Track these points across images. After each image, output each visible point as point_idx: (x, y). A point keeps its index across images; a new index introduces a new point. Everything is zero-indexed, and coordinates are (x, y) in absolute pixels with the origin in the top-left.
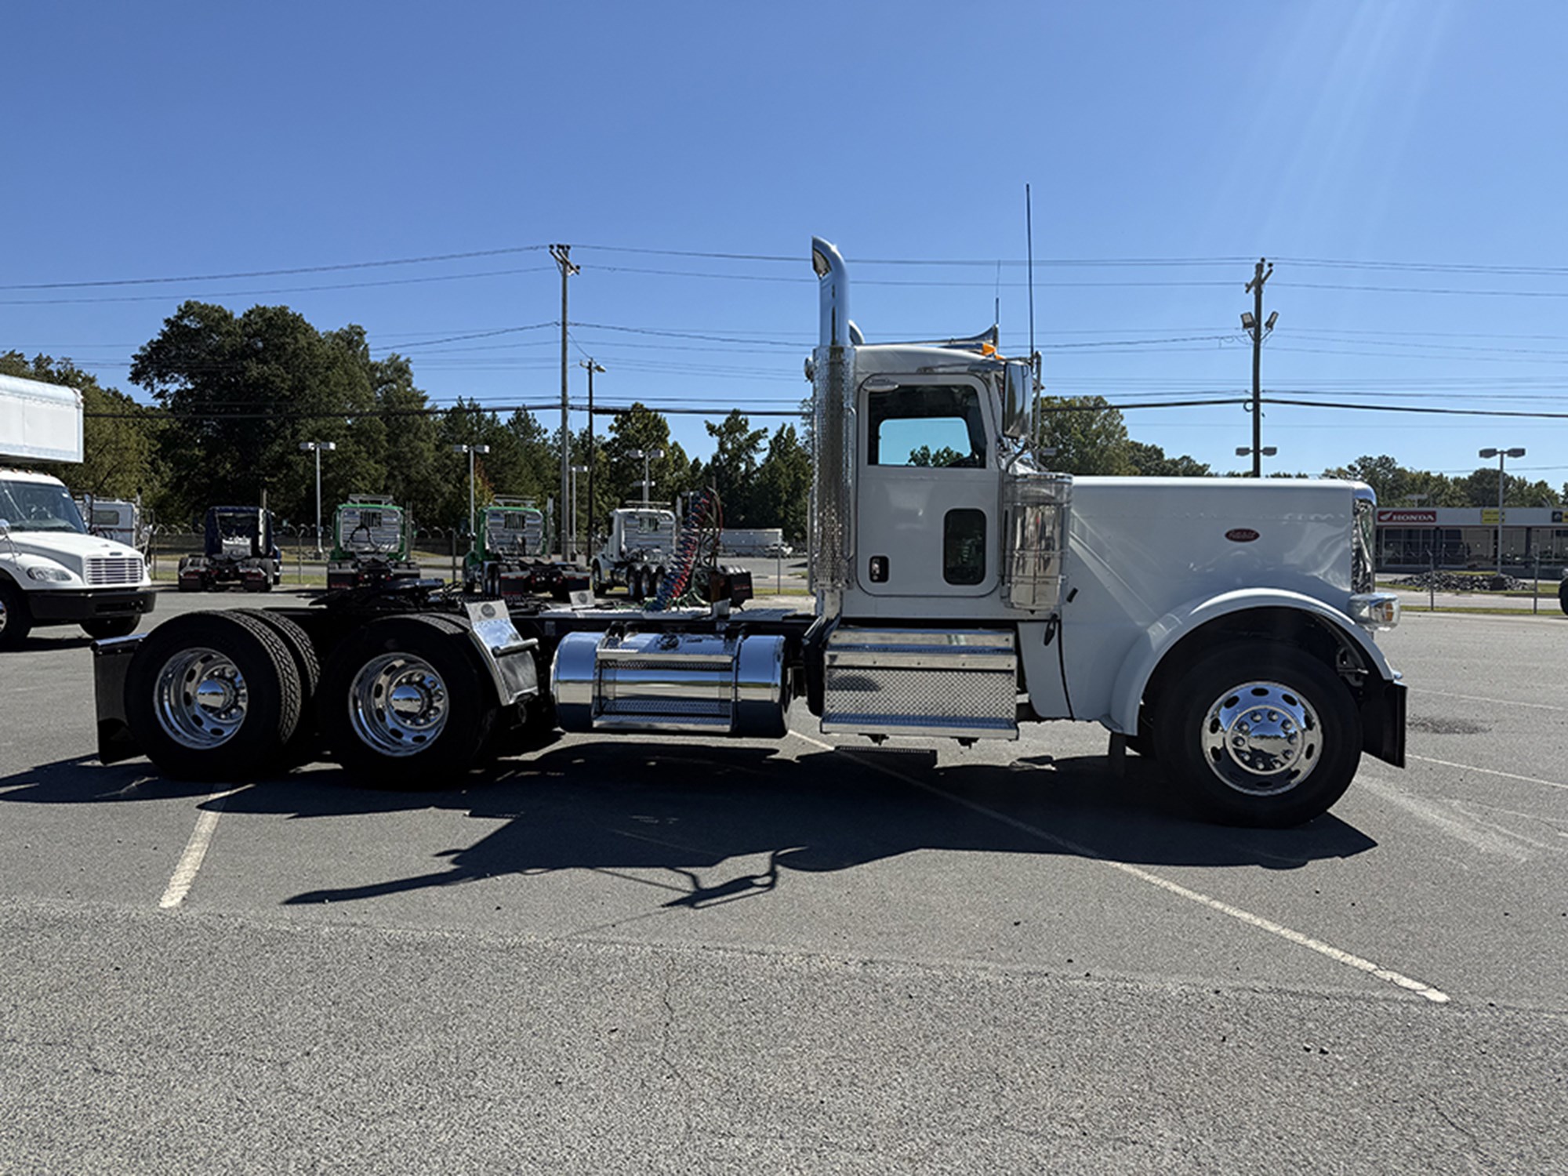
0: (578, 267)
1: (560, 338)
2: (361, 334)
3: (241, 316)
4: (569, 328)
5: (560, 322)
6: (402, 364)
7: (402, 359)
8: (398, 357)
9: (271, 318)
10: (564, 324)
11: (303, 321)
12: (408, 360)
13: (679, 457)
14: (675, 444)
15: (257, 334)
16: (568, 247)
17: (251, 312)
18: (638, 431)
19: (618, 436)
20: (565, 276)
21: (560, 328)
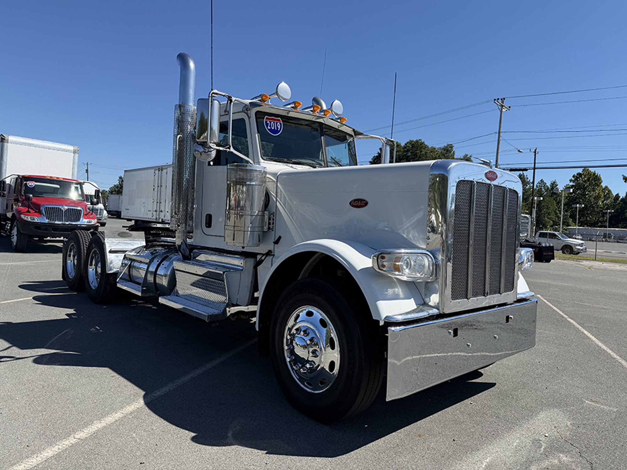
0: (510, 107)
1: (497, 139)
2: (452, 147)
3: (404, 144)
4: (501, 134)
5: (498, 132)
6: (468, 158)
7: (468, 156)
8: (467, 155)
9: (413, 144)
10: (499, 133)
11: (425, 144)
12: (471, 156)
13: (607, 194)
14: (606, 187)
15: (408, 151)
16: (504, 99)
17: (407, 143)
18: (585, 182)
19: (574, 184)
20: (501, 111)
21: (497, 134)
